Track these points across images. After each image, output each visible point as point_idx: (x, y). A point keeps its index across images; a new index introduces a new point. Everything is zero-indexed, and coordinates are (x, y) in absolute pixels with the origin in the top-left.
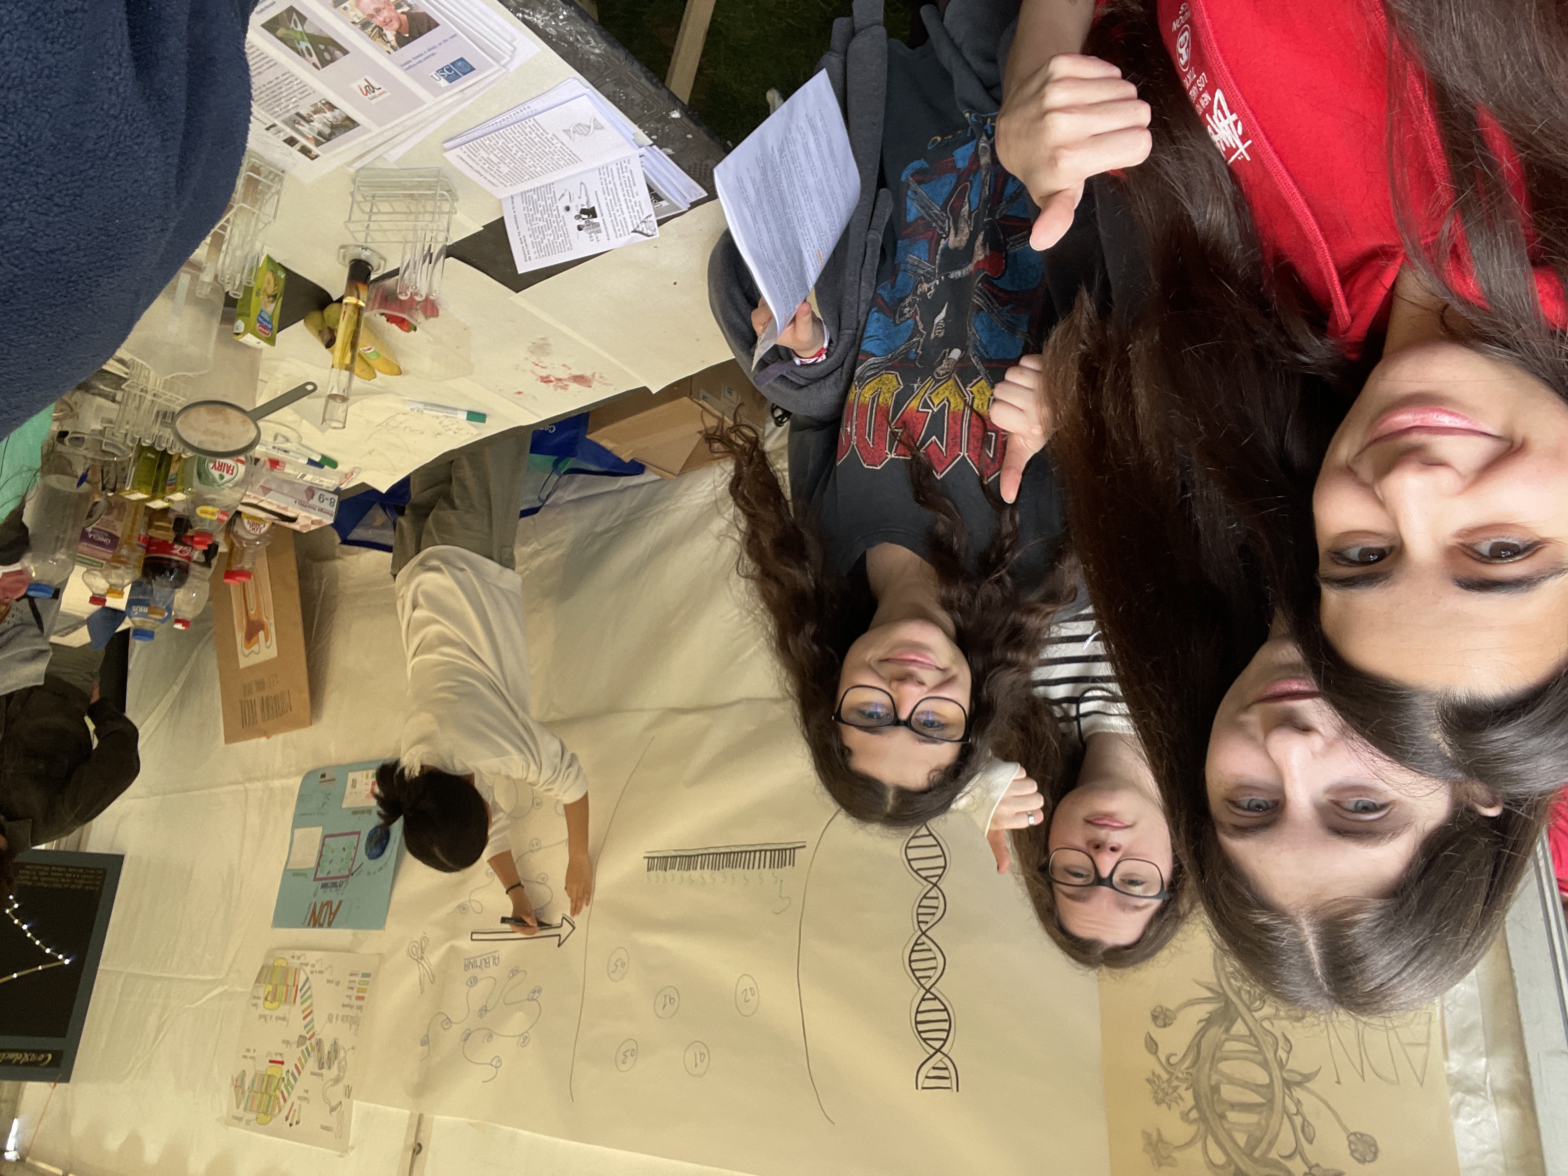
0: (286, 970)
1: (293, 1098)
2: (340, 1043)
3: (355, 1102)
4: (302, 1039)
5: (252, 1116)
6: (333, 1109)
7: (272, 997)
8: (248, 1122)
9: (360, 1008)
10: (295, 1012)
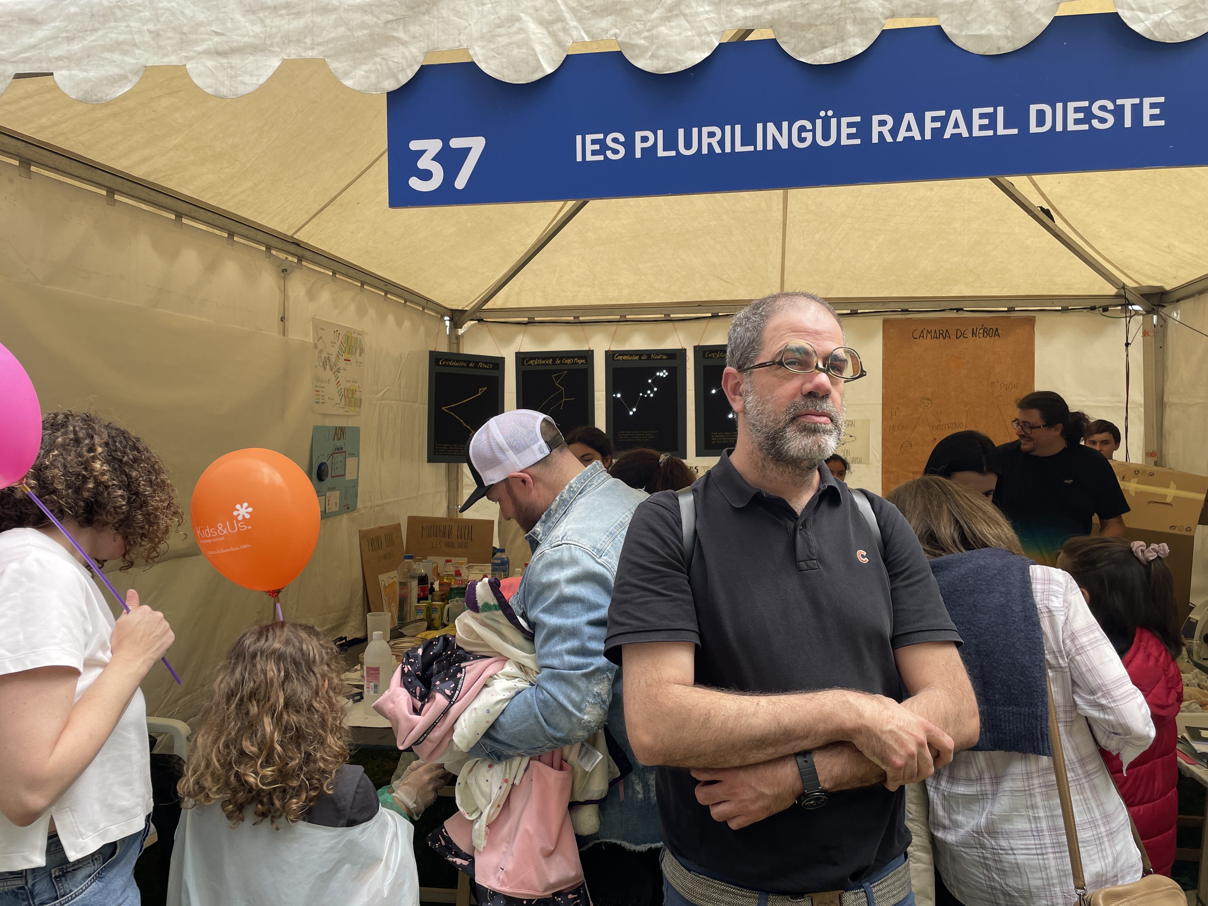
0: (350, 405)
1: (339, 343)
2: (322, 369)
3: (312, 341)
4: (338, 371)
5: (353, 335)
6: (321, 338)
7: (354, 392)
8: (355, 332)
9: (316, 386)
10: (344, 385)
